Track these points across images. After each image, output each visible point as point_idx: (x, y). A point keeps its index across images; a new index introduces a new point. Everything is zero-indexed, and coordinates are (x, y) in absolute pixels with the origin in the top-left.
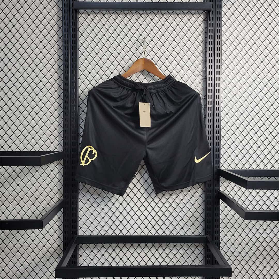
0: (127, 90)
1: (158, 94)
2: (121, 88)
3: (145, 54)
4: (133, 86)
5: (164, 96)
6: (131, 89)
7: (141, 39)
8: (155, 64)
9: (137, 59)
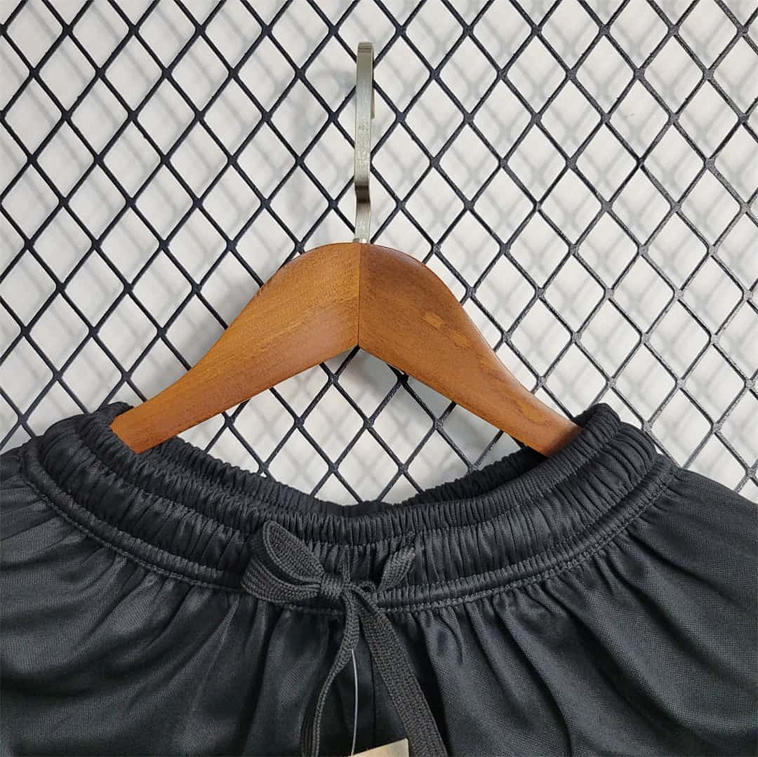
0: (169, 586)
1: (498, 623)
2: (112, 555)
3: (363, 199)
4: (224, 546)
5: (558, 647)
6: (214, 573)
7: (335, 74)
8: (458, 291)
9: (299, 247)
